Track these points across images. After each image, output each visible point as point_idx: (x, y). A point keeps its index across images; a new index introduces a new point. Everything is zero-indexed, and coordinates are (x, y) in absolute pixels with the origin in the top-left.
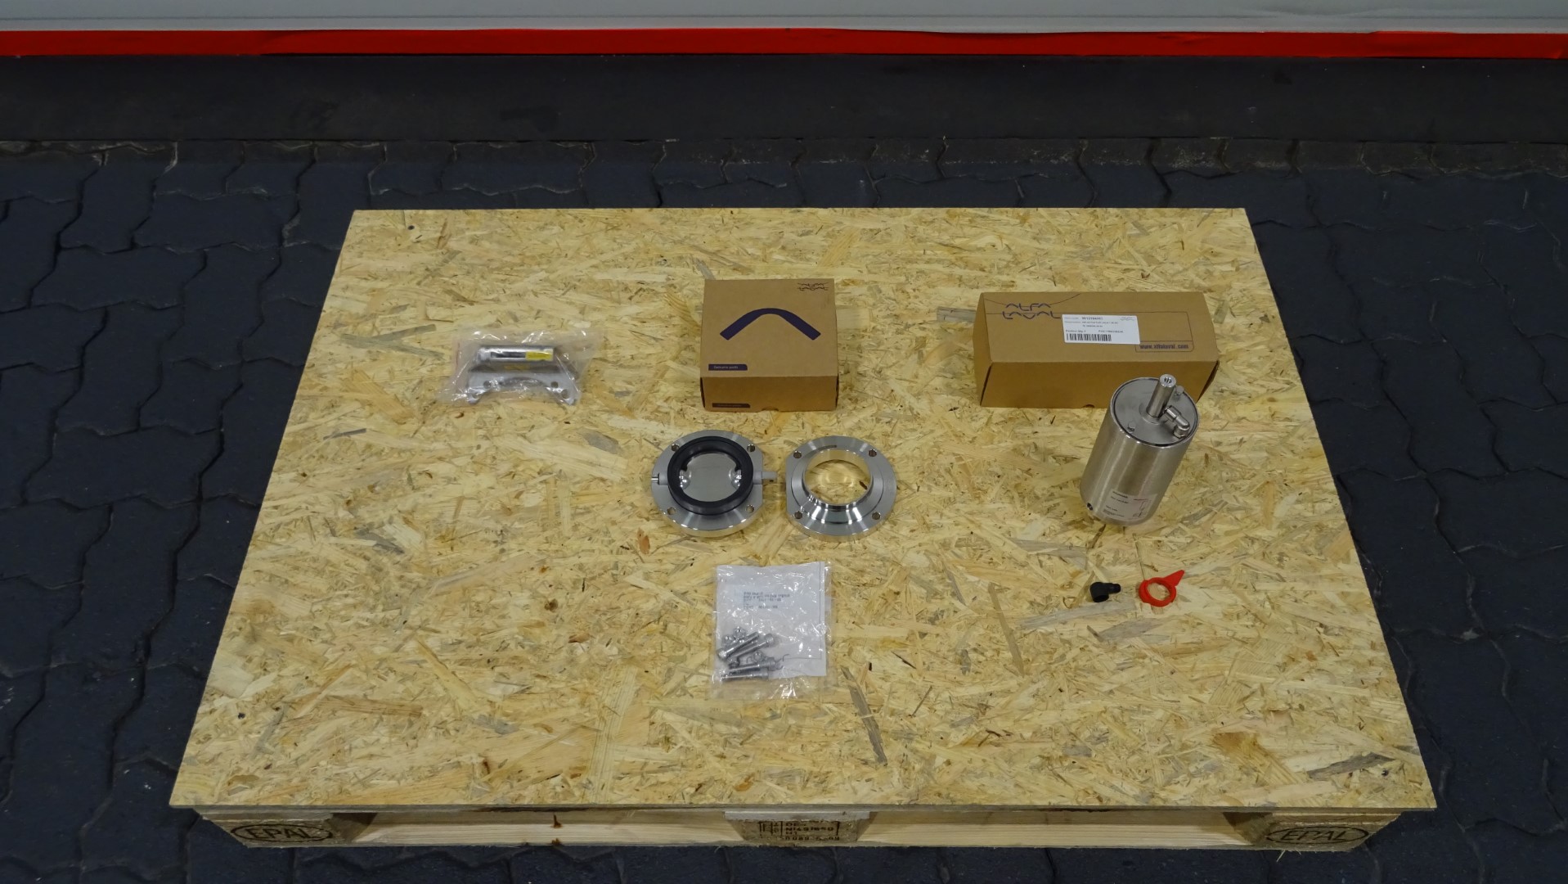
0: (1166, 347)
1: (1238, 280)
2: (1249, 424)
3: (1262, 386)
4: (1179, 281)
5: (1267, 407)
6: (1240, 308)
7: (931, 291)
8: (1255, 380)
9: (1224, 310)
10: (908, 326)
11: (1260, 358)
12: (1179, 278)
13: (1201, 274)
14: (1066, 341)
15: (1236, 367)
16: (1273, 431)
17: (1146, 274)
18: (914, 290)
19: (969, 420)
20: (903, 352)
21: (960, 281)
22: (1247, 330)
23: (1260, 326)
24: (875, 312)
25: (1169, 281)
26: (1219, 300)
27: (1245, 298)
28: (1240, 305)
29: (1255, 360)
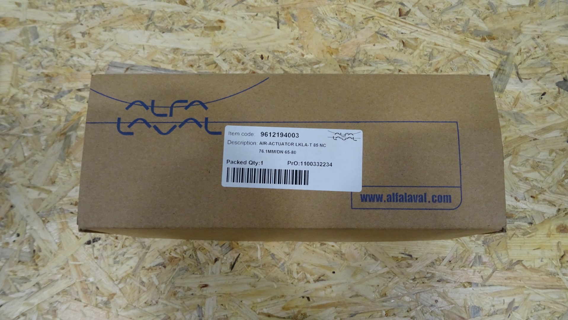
0: (411, 198)
1: (532, 20)
2: (528, 273)
3: (551, 203)
4: (450, 21)
5: (554, 242)
6: (531, 67)
7: (105, 36)
8: (542, 191)
9: (507, 69)
10: (61, 94)
11: (551, 151)
12: (450, 16)
13: (482, 9)
14: (224, 184)
15: (516, 169)
16: (560, 288)
17: (405, 10)
18: (83, 34)
19: (111, 261)
20: (43, 138)
21: (150, 19)
22: (537, 104)
23: (556, 98)
24: (21, 71)
25: (436, 21)
26: (501, 53)
27: (539, 51)
28: (530, 61)
29: (543, 155)
